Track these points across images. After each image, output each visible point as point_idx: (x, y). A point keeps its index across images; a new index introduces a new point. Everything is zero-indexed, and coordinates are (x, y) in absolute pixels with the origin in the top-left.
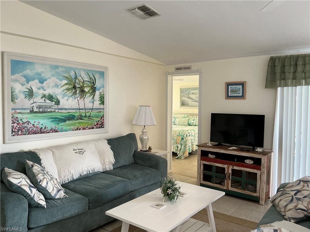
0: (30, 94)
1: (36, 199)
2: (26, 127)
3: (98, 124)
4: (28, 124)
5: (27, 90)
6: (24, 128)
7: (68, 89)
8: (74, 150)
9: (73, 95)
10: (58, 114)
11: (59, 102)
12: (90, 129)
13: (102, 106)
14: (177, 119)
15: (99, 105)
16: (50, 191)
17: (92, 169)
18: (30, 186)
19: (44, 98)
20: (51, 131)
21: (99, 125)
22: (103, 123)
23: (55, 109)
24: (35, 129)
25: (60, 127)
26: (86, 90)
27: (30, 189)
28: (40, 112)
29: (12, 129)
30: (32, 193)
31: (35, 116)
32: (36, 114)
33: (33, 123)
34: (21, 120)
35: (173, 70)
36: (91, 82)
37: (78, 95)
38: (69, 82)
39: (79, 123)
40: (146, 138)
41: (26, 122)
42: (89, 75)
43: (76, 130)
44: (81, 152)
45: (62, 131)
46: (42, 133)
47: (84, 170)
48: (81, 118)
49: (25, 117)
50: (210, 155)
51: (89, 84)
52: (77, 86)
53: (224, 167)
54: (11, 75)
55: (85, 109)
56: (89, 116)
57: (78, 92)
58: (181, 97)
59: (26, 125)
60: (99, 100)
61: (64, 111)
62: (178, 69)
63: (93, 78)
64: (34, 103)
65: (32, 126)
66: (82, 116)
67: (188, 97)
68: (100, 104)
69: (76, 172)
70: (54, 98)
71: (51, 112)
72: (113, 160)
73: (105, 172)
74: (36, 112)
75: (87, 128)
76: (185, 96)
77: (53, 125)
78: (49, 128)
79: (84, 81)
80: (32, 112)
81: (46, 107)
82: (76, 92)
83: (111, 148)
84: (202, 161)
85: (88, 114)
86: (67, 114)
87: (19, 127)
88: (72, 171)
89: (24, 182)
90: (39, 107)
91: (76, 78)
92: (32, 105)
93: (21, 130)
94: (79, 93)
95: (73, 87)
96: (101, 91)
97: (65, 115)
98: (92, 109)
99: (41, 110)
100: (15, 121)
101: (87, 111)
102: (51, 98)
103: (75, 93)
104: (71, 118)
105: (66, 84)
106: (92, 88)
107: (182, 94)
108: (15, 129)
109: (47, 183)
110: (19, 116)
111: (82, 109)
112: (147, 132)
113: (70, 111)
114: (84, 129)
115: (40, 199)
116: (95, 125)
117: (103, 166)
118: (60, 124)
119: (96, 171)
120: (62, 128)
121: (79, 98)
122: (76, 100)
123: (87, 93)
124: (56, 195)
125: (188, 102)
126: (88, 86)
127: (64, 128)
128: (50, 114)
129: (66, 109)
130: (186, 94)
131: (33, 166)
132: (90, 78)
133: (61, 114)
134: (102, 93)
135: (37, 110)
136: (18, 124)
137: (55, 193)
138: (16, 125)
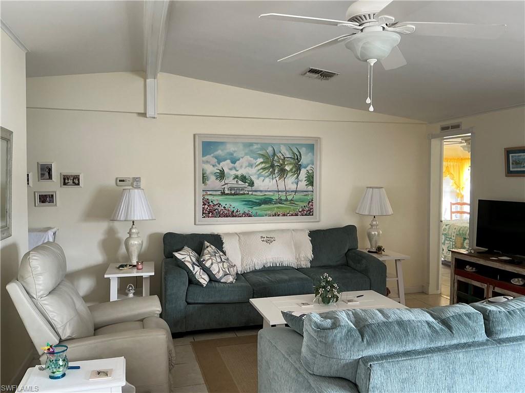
0: (221, 175)
1: (197, 277)
2: (217, 209)
3: (303, 210)
4: (219, 206)
5: (219, 171)
6: (215, 211)
7: (264, 169)
8: (262, 237)
9: (270, 175)
10: (252, 197)
11: (253, 183)
12: (292, 215)
13: (310, 188)
15: (306, 187)
16: (214, 273)
17: (279, 262)
18: (194, 263)
19: (236, 179)
20: (244, 215)
21: (305, 212)
22: (311, 209)
23: (248, 191)
24: (226, 212)
25: (254, 212)
26: (288, 168)
27: (193, 267)
28: (231, 194)
29: (203, 211)
30: (194, 270)
31: (226, 198)
32: (228, 197)
33: (224, 205)
34: (212, 202)
35: (438, 131)
36: (294, 159)
37: (276, 175)
38: (265, 160)
39: (278, 208)
40: (375, 234)
41: (217, 204)
42: (292, 150)
43: (273, 216)
44: (269, 240)
45: (257, 216)
46: (233, 216)
47: (268, 261)
48: (280, 201)
49: (216, 199)
50: (467, 267)
51: (292, 161)
52: (276, 165)
53: (483, 287)
54: (203, 157)
55: (286, 191)
56: (292, 200)
57: (276, 171)
59: (216, 207)
60: (305, 180)
61: (259, 193)
62: (444, 129)
63: (298, 154)
64: (225, 184)
65: (223, 209)
66: (281, 199)
68: (306, 185)
69: (259, 262)
70: (247, 179)
71: (244, 194)
72: (310, 255)
73: (300, 270)
74: (227, 194)
75: (288, 215)
77: (246, 209)
78: (242, 212)
79: (284, 158)
80: (223, 194)
81: (238, 189)
82: (274, 171)
83: (311, 241)
84: (456, 276)
85: (290, 198)
86: (263, 197)
87: (209, 210)
88: (254, 260)
89: (188, 259)
90: (231, 189)
91: (274, 154)
92: (223, 187)
93: (212, 212)
94: (278, 172)
95: (271, 166)
96: (308, 168)
97: (261, 198)
98: (296, 191)
99: (233, 192)
100: (205, 203)
101: (288, 193)
102: (244, 179)
103: (273, 173)
104: (267, 201)
105: (262, 163)
106: (296, 166)
108: (206, 210)
109: (212, 264)
110: (210, 198)
111: (281, 191)
112: (378, 225)
113: (266, 193)
114: (284, 215)
115: (202, 278)
116: (299, 212)
117: (298, 261)
118: (254, 208)
119: (285, 265)
120: (256, 213)
121: (277, 179)
122: (275, 180)
123: (288, 171)
124: (221, 278)
126: (290, 164)
127: (259, 212)
128: (243, 196)
129: (261, 191)
131: (207, 247)
132: (294, 154)
133: (254, 197)
134: (310, 172)
135: (229, 192)
136: (208, 206)
137: (221, 276)
138: (206, 206)
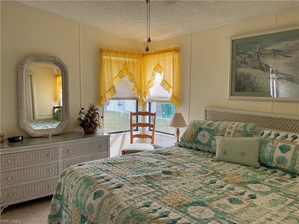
14: (218, 140)
58: (235, 65)
67: (257, 64)
76: (246, 63)
107: (238, 57)
125: (257, 80)
130: (250, 56)
